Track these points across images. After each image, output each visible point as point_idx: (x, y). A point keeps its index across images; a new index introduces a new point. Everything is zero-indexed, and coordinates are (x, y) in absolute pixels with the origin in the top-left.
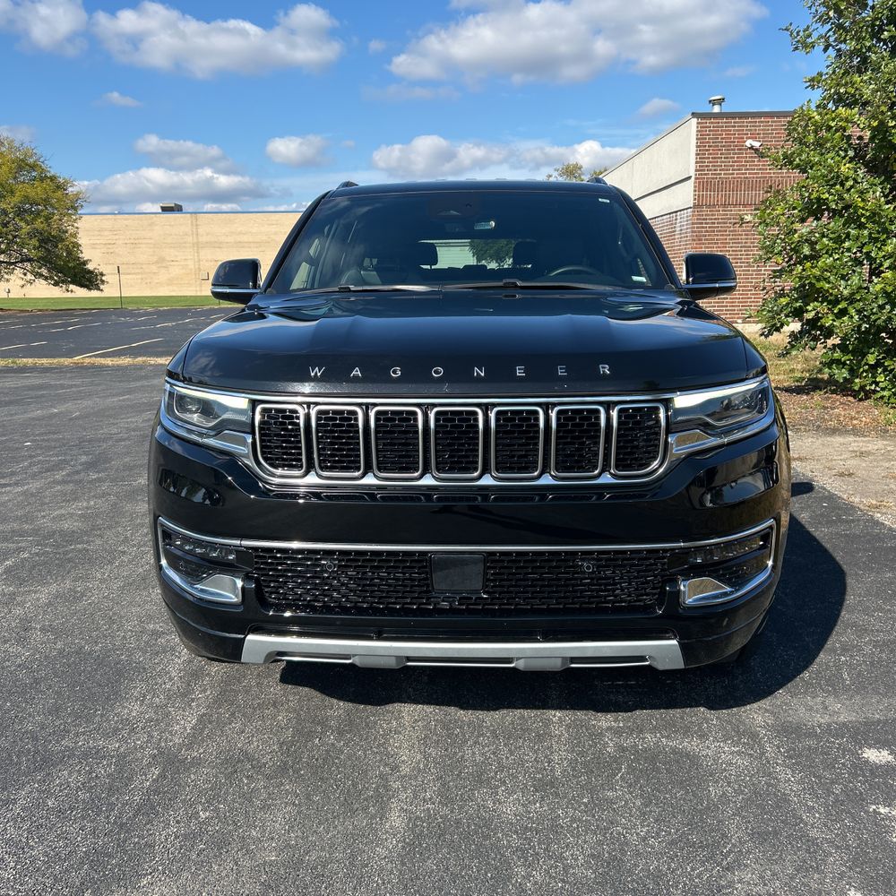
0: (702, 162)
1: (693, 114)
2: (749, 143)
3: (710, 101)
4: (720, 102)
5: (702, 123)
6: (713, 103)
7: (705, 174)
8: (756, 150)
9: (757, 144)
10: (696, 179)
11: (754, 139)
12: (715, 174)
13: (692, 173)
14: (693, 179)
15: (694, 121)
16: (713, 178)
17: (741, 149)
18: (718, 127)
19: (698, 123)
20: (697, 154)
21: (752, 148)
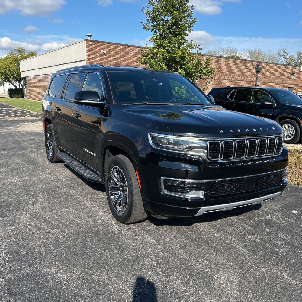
0: (88, 56)
1: (85, 39)
2: (102, 51)
3: (87, 36)
4: (90, 36)
5: (88, 43)
6: (88, 36)
7: (90, 60)
8: (105, 54)
9: (105, 52)
10: (87, 61)
11: (104, 50)
12: (93, 60)
13: (86, 59)
14: (86, 61)
15: (86, 42)
16: (92, 61)
17: (100, 53)
18: (93, 45)
19: (87, 43)
20: (87, 53)
21: (103, 53)
